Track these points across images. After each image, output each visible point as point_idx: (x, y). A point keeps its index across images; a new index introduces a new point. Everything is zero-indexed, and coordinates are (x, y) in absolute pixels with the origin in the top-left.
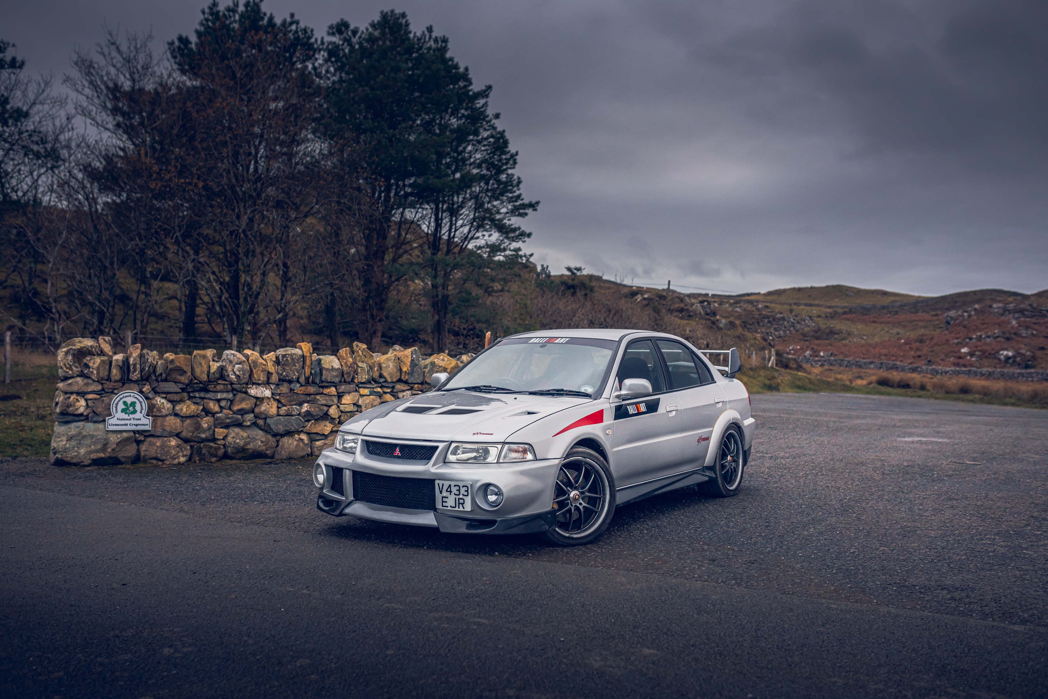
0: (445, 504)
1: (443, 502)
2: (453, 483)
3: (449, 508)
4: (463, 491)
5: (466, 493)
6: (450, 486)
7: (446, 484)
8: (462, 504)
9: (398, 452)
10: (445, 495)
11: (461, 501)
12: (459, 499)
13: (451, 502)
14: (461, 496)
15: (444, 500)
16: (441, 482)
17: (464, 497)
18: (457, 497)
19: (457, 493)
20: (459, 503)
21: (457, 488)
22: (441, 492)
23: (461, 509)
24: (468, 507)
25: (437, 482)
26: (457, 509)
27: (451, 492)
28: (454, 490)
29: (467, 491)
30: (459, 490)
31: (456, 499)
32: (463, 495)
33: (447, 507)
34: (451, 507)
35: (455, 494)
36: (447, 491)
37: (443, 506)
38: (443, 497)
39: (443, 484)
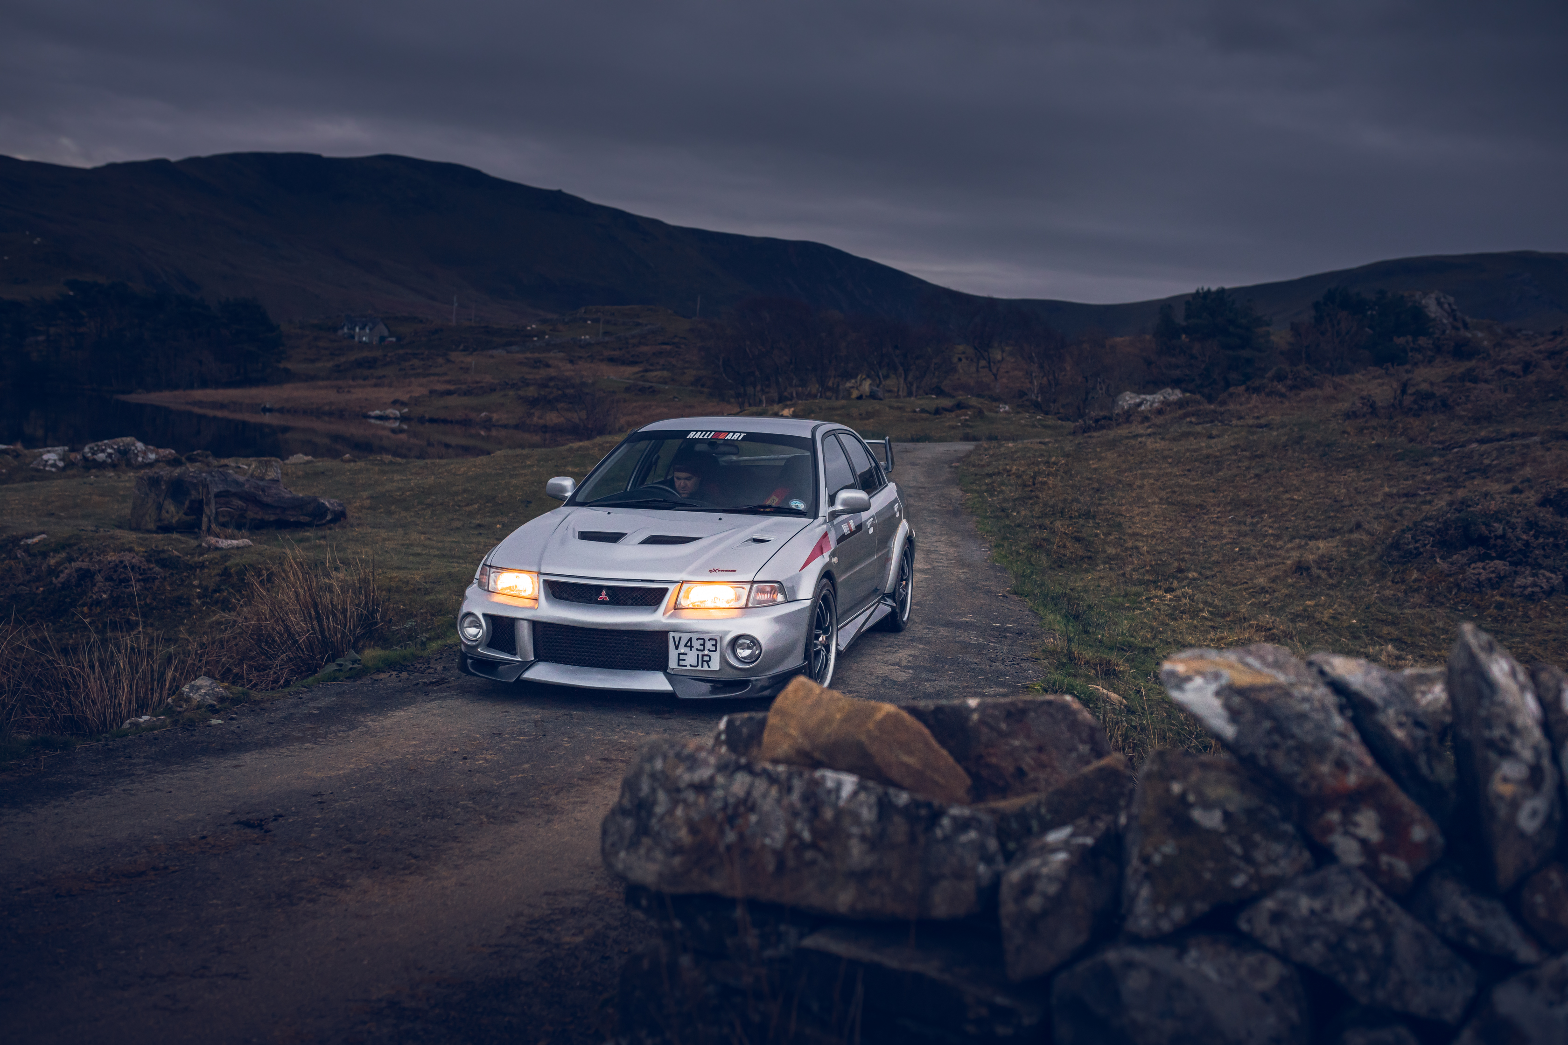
0: (681, 663)
1: (679, 660)
3: (689, 667)
4: (709, 645)
5: (713, 648)
6: (690, 639)
7: (685, 637)
8: (708, 662)
9: (604, 596)
10: (682, 651)
11: (706, 658)
12: (703, 656)
13: (691, 659)
14: (706, 652)
15: (681, 657)
16: (677, 635)
17: (711, 654)
18: (701, 653)
19: (701, 647)
20: (703, 661)
21: (701, 642)
22: (677, 648)
23: (706, 668)
24: (715, 665)
25: (671, 635)
26: (699, 668)
27: (691, 647)
28: (696, 644)
29: (715, 645)
30: (703, 645)
31: (698, 655)
32: (709, 650)
33: (686, 666)
34: (691, 665)
35: (697, 649)
36: (686, 646)
37: (679, 665)
38: (679, 654)
39: (680, 638)
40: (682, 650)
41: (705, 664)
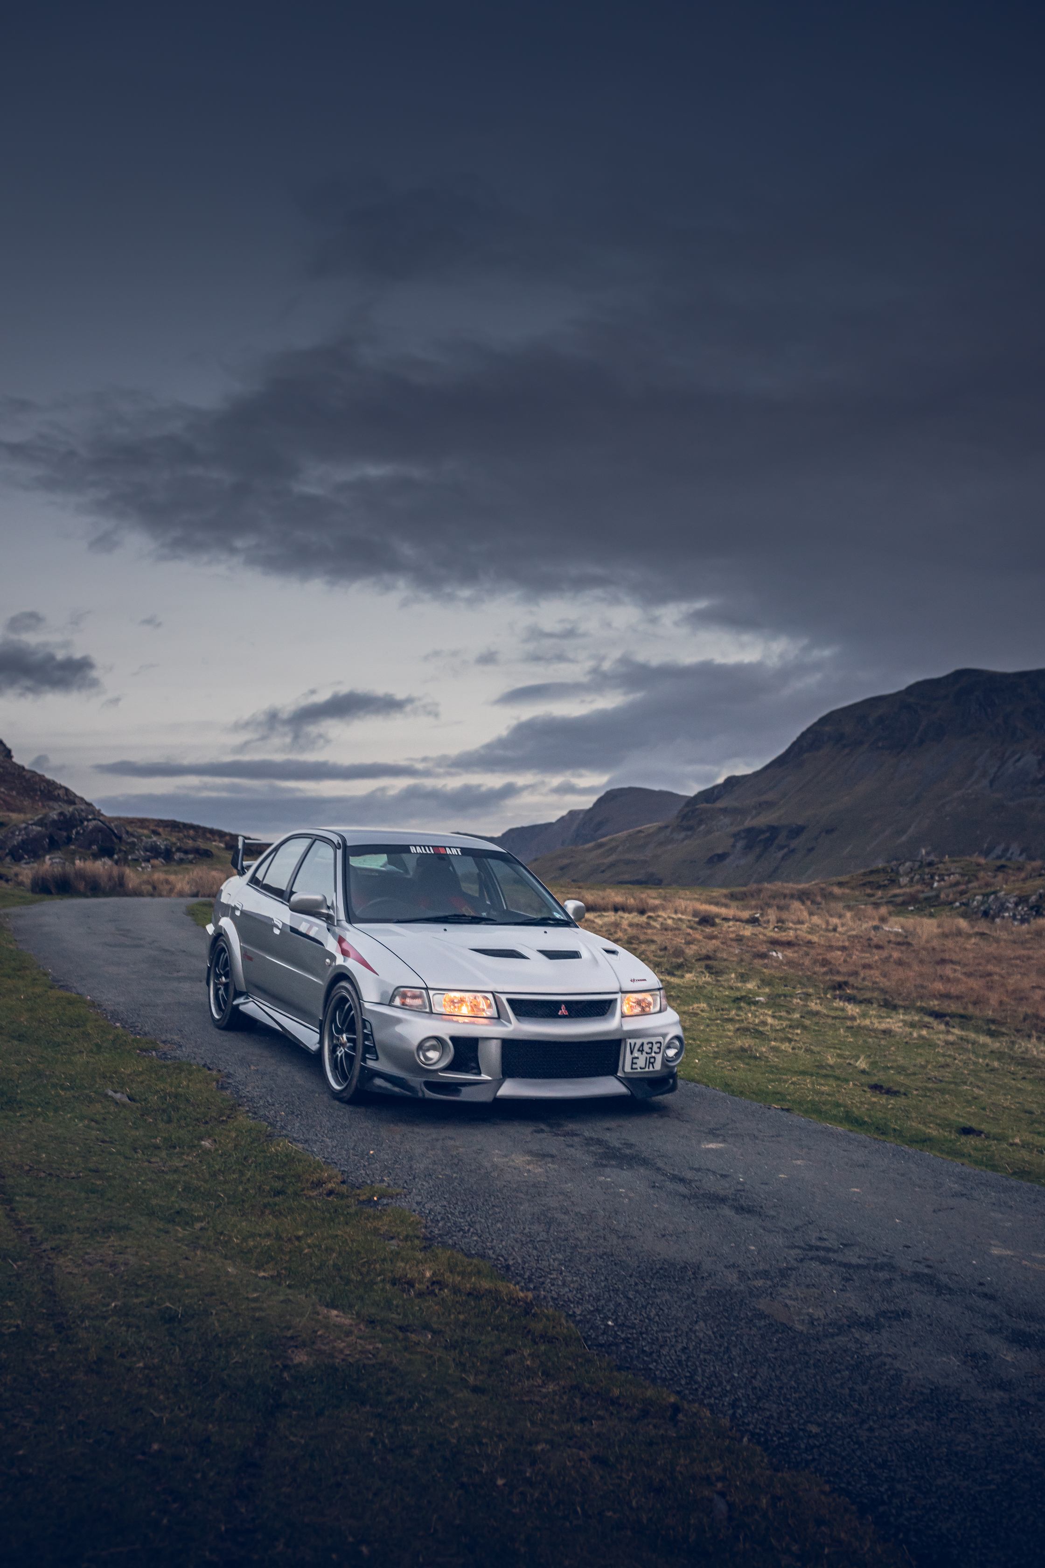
0: (634, 1066)
1: (633, 1063)
2: (646, 1041)
3: (639, 1070)
4: (655, 1049)
5: (658, 1050)
6: (642, 1045)
7: (639, 1042)
8: (652, 1063)
9: (563, 1011)
11: (652, 1060)
12: (650, 1058)
13: (641, 1062)
14: (653, 1054)
15: (635, 1061)
16: (632, 1041)
17: (656, 1055)
18: (648, 1056)
19: (649, 1051)
20: (650, 1062)
21: (650, 1045)
22: (632, 1052)
23: (651, 1069)
24: (658, 1066)
25: (629, 1041)
26: (647, 1069)
27: (643, 1051)
28: (646, 1048)
29: (659, 1048)
30: (651, 1048)
31: (646, 1058)
32: (655, 1053)
33: (636, 1069)
34: (641, 1068)
35: (647, 1053)
36: (639, 1050)
37: (632, 1068)
38: (633, 1058)
39: (635, 1044)
40: (636, 1054)
41: (651, 1065)
